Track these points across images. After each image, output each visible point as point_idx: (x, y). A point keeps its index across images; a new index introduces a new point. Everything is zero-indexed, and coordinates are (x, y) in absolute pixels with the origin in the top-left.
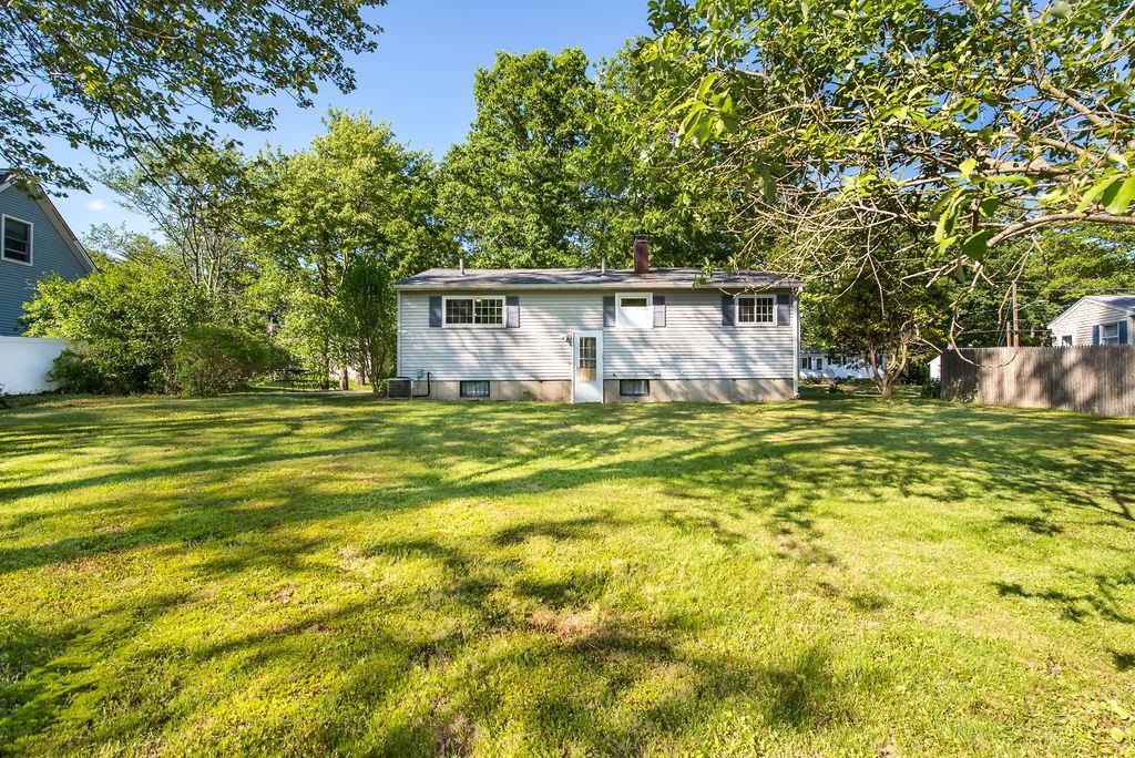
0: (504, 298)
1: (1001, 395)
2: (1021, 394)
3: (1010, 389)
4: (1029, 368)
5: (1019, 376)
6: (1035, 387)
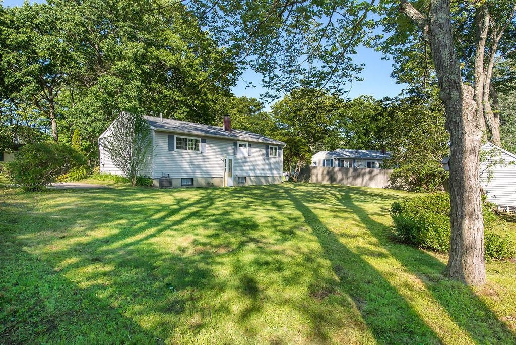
0: (200, 139)
1: (317, 180)
2: (323, 180)
3: (320, 178)
4: (325, 172)
5: (322, 174)
6: (327, 178)
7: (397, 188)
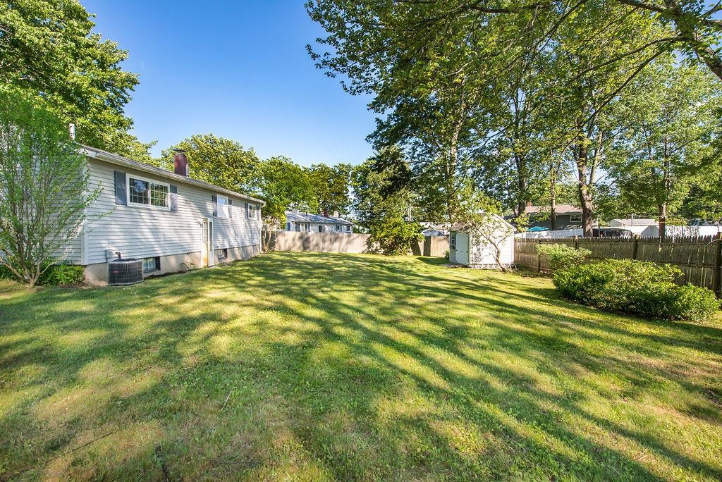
0: (168, 185)
7: (373, 252)
